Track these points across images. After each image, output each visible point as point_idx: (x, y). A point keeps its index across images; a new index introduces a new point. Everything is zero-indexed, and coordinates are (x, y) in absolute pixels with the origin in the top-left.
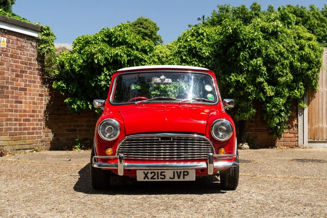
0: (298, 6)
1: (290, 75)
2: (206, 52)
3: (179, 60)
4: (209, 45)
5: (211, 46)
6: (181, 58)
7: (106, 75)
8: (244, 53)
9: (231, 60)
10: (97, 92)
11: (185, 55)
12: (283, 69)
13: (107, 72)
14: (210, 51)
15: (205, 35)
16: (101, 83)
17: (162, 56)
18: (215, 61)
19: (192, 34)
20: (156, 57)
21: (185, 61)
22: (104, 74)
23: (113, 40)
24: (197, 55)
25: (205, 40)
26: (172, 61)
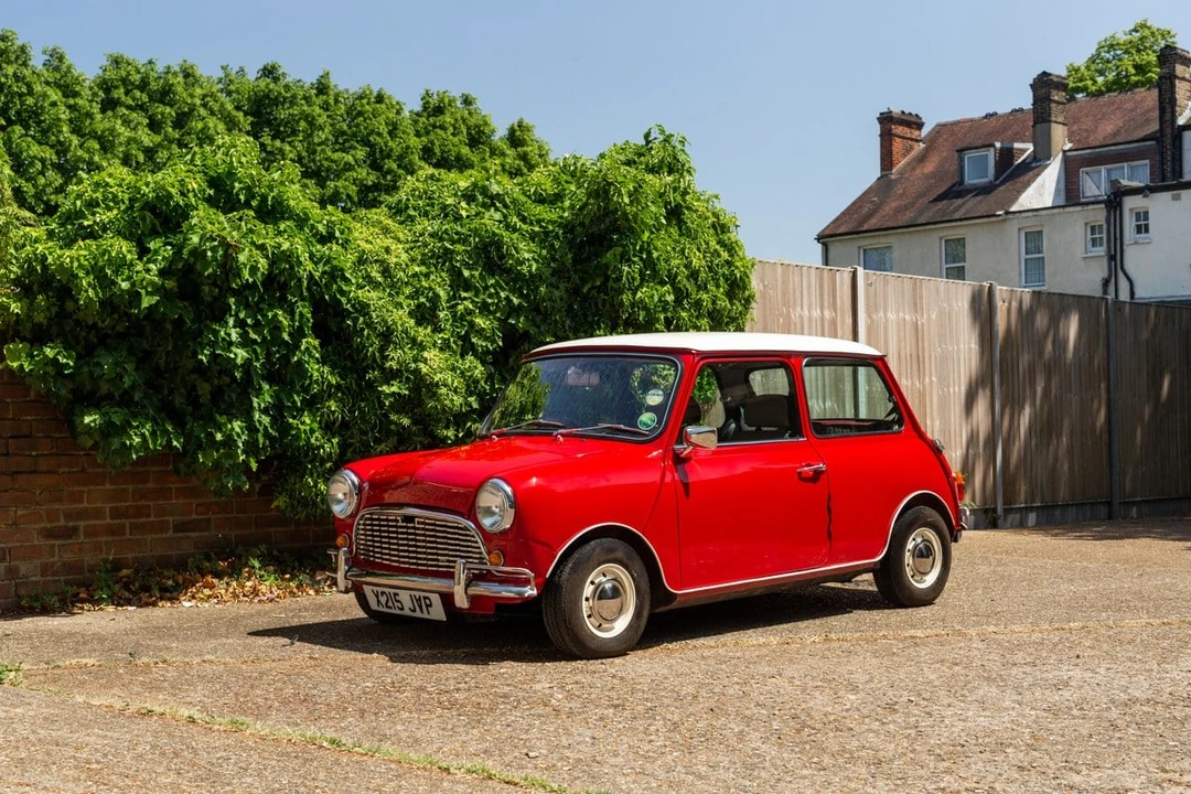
0: (150, 62)
2: (527, 255)
3: (444, 280)
5: (537, 238)
8: (630, 267)
9: (593, 288)
10: (204, 389)
11: (467, 266)
12: (697, 318)
13: (243, 316)
14: (539, 255)
15: (508, 200)
16: (232, 356)
17: (396, 264)
18: (557, 288)
19: (469, 197)
20: (376, 267)
21: (467, 285)
22: (231, 321)
23: (242, 197)
24: (499, 267)
25: (515, 219)
26: (424, 283)
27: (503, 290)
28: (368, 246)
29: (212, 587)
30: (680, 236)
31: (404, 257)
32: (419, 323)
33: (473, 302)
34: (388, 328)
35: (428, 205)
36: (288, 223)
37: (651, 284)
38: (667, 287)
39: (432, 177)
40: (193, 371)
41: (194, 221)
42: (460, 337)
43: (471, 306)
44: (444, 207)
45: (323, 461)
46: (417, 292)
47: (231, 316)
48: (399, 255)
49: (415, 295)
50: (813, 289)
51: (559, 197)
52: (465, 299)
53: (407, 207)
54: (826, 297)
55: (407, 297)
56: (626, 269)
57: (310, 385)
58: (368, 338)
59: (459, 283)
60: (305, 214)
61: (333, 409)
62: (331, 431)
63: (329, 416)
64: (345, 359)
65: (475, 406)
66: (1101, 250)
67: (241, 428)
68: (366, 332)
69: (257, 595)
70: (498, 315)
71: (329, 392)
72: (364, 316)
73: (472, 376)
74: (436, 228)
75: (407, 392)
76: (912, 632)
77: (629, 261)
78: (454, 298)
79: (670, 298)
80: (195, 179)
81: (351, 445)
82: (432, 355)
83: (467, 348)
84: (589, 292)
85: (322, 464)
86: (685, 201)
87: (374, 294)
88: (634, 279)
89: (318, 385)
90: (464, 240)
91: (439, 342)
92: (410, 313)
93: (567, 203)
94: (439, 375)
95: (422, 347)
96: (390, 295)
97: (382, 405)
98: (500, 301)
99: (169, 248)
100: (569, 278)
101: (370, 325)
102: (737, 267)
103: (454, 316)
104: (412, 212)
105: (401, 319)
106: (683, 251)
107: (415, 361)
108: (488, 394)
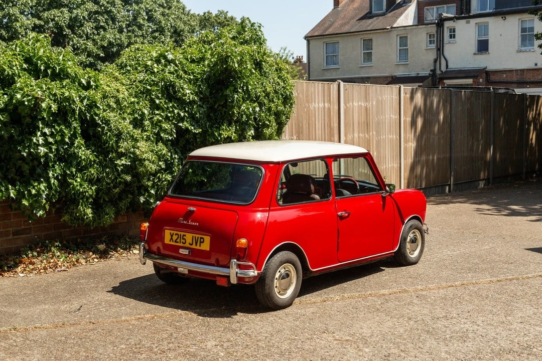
1: (274, 124)
2: (188, 92)
3: (147, 105)
4: (190, 80)
5: (192, 82)
6: (152, 101)
7: (44, 134)
8: (238, 95)
9: (219, 105)
10: (26, 168)
11: (158, 98)
12: (269, 116)
13: (47, 130)
14: (193, 91)
15: (177, 62)
16: (39, 151)
17: (123, 98)
18: (202, 107)
19: (158, 61)
20: (113, 100)
21: (158, 107)
22: (39, 133)
23: (42, 68)
24: (174, 98)
25: (181, 72)
26: (137, 107)
27: (176, 108)
28: (108, 89)
29: (33, 264)
30: (260, 76)
31: (126, 93)
32: (134, 127)
33: (161, 116)
34: (120, 131)
35: (137, 64)
36: (67, 81)
37: (248, 102)
38: (256, 104)
39: (138, 49)
40: (20, 160)
41: (18, 85)
42: (154, 134)
43: (160, 119)
44: (146, 66)
45: (88, 199)
46: (133, 111)
47: (39, 131)
48: (124, 94)
49: (132, 114)
50: (320, 94)
51: (203, 59)
52: (157, 114)
53: (126, 66)
54: (326, 97)
55: (128, 114)
56: (236, 96)
57: (80, 161)
58: (110, 137)
59: (154, 106)
60: (76, 74)
61: (92, 172)
62: (91, 183)
63: (90, 176)
64: (98, 147)
65: (163, 167)
66: (434, 46)
67: (45, 187)
68: (108, 135)
69: (57, 267)
70: (174, 121)
71: (90, 164)
72: (108, 126)
73: (161, 154)
74: (142, 77)
75: (130, 164)
76: (383, 292)
77: (237, 92)
78: (152, 114)
79: (258, 109)
80: (17, 59)
81: (102, 189)
82: (142, 144)
83: (159, 139)
84: (218, 108)
85: (87, 200)
86: (263, 58)
87: (112, 114)
88: (239, 101)
89: (85, 162)
90: (157, 85)
91: (145, 137)
92: (130, 123)
93: (206, 62)
94: (145, 155)
95: (136, 140)
96: (120, 114)
97: (117, 170)
98: (175, 115)
99: (6, 96)
100: (208, 101)
101: (110, 130)
102: (287, 90)
103: (152, 123)
104: (129, 68)
105: (126, 126)
106: (262, 84)
107: (134, 147)
108: (169, 161)
